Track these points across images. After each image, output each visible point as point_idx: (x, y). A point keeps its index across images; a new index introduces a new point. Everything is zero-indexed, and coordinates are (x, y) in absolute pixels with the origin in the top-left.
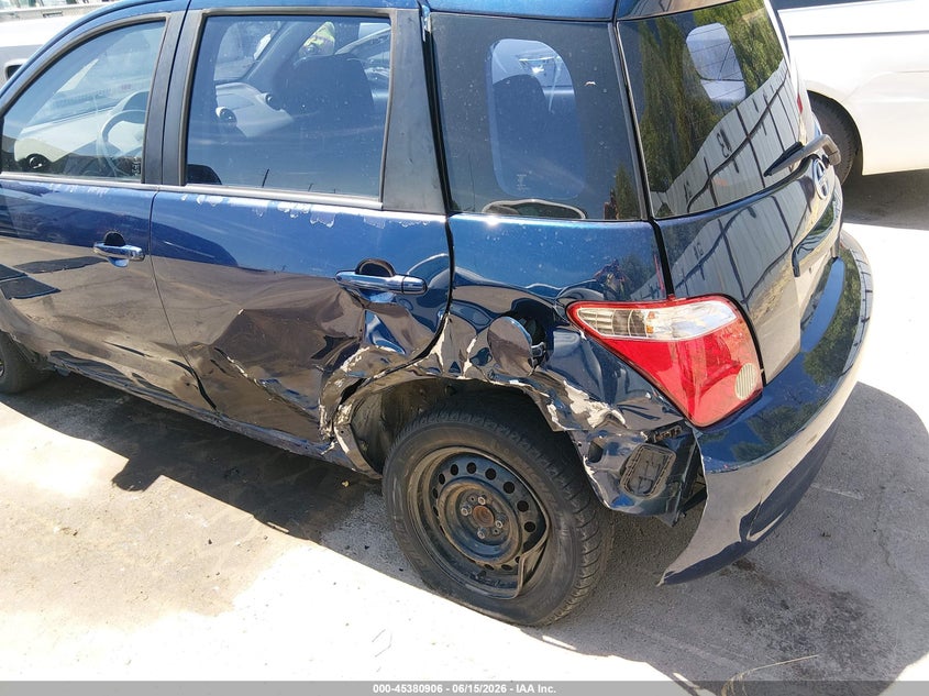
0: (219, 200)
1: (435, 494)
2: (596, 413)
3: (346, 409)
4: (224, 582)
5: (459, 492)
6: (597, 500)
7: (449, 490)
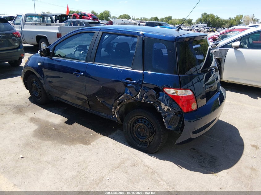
0: (101, 65)
1: (133, 126)
2: (166, 108)
3: (118, 107)
4: (89, 141)
5: (139, 125)
6: (165, 127)
7: (136, 125)
